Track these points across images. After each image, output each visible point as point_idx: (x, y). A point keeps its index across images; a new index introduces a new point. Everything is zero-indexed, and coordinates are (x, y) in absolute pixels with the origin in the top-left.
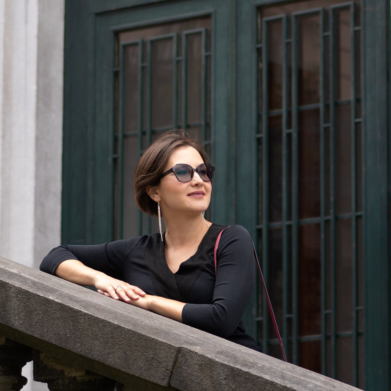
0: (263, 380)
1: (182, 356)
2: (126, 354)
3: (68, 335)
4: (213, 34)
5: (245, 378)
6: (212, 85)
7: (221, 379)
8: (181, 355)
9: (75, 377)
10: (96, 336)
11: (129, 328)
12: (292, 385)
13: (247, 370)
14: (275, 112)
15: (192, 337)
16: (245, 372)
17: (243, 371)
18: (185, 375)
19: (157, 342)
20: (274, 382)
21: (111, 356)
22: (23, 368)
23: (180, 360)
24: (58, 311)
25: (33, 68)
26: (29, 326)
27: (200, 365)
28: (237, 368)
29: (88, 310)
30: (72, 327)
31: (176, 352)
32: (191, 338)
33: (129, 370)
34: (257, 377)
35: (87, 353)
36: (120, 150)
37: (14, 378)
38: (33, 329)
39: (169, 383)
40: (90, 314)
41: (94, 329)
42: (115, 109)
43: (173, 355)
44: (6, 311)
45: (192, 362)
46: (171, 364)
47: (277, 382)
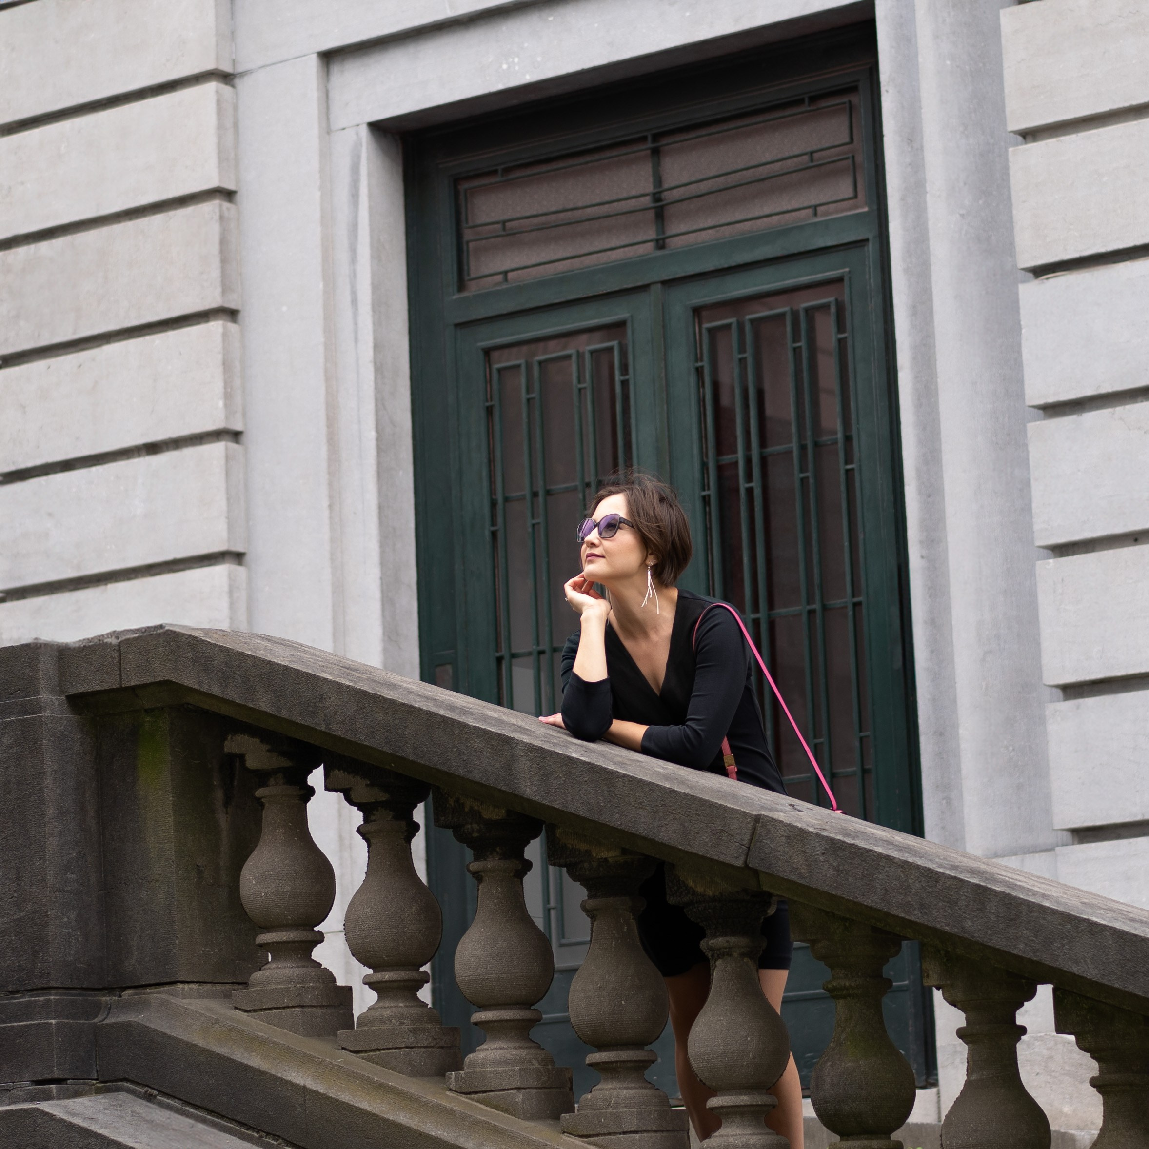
0: (875, 854)
1: (762, 827)
2: (684, 826)
3: (602, 804)
4: (630, 349)
5: (851, 853)
6: (633, 422)
7: (818, 855)
8: (760, 825)
9: (606, 859)
10: (641, 803)
11: (686, 792)
12: (914, 859)
13: (852, 842)
14: (727, 458)
15: (766, 800)
16: (850, 844)
17: (847, 843)
18: (767, 851)
19: (725, 808)
20: (890, 856)
21: (663, 829)
22: (525, 849)
23: (759, 832)
24: (586, 773)
25: (369, 407)
26: (547, 793)
27: (788, 837)
28: (839, 840)
29: (626, 770)
30: (606, 792)
31: (753, 822)
32: (766, 802)
33: (689, 848)
34: (867, 851)
35: (630, 827)
36: (500, 520)
37: (518, 862)
38: (552, 798)
39: (745, 862)
40: (631, 775)
41: (637, 795)
42: (491, 461)
43: (750, 826)
44: (512, 775)
45: (776, 833)
46: (747, 837)
47: (894, 856)
